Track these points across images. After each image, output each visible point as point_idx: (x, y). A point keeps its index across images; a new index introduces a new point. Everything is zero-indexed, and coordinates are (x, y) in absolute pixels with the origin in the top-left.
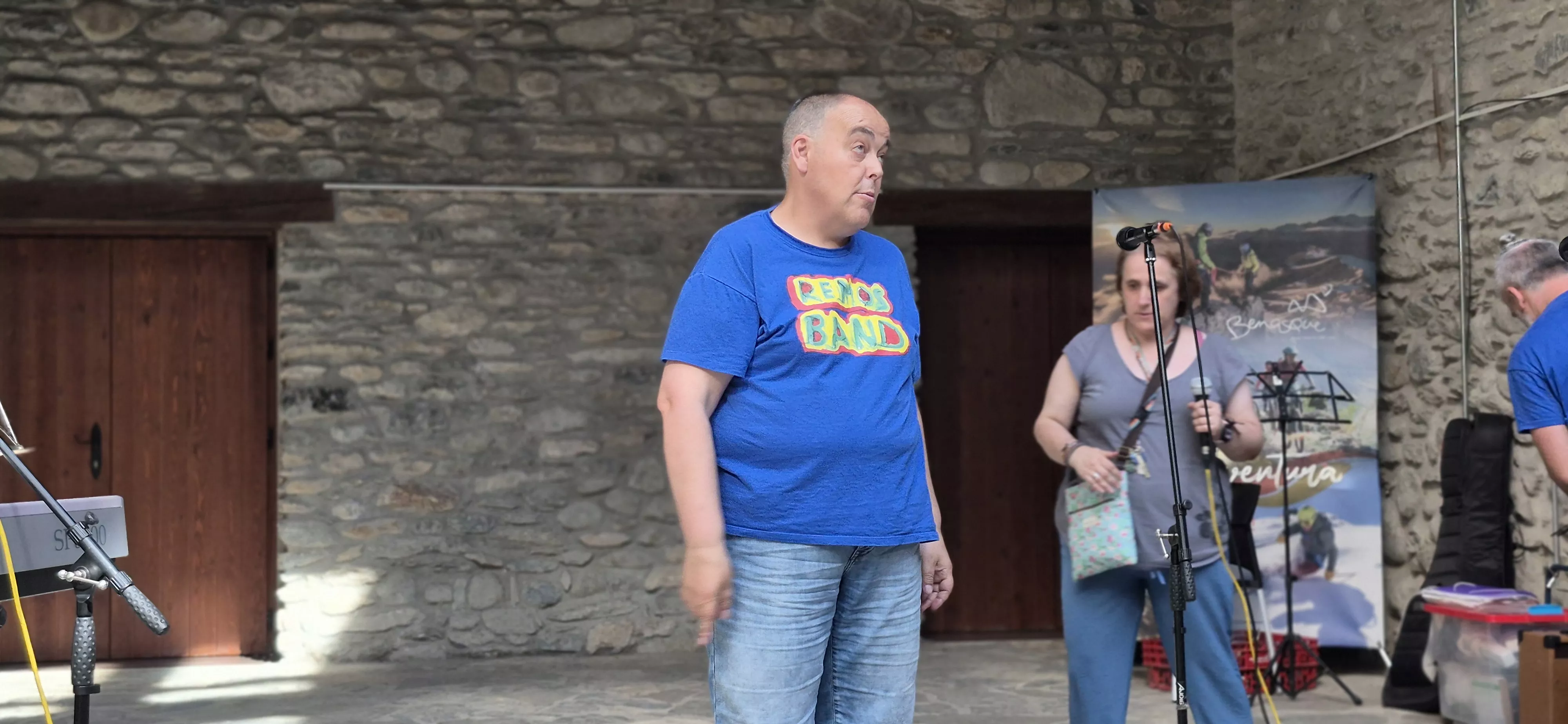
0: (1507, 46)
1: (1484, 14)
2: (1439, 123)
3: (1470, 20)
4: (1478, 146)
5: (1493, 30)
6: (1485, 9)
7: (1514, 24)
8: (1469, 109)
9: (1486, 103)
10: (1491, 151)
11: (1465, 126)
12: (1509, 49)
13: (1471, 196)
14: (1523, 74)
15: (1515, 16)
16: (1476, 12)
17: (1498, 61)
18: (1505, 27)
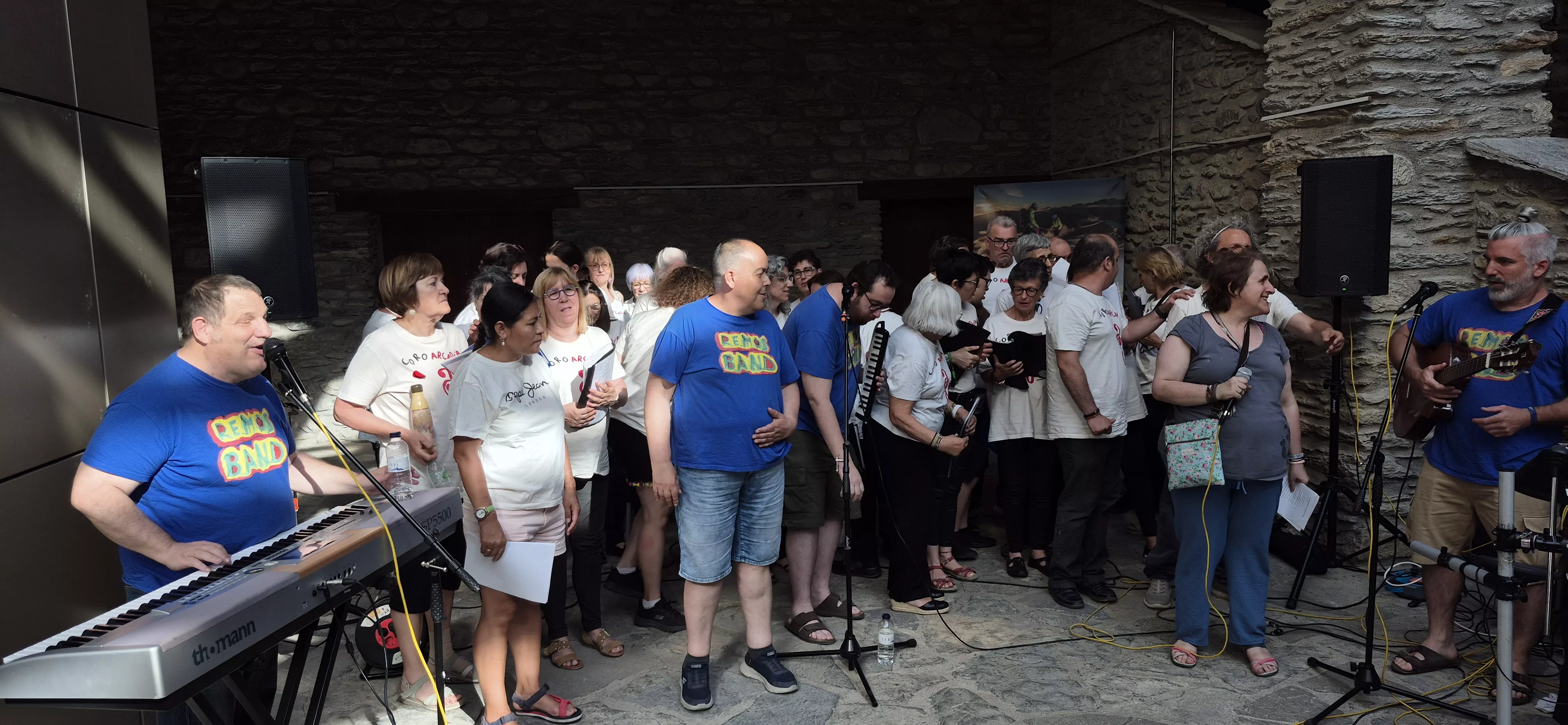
0: (1200, 111)
1: (1189, 93)
2: (1161, 151)
3: (1181, 96)
4: (1182, 165)
5: (1193, 102)
6: (1189, 91)
7: (1205, 100)
8: (1178, 146)
9: (1189, 143)
10: (1189, 169)
11: (1176, 154)
12: (1202, 114)
13: (1177, 192)
14: (1209, 129)
15: (1206, 96)
16: (1184, 92)
17: (1195, 120)
18: (1200, 102)
